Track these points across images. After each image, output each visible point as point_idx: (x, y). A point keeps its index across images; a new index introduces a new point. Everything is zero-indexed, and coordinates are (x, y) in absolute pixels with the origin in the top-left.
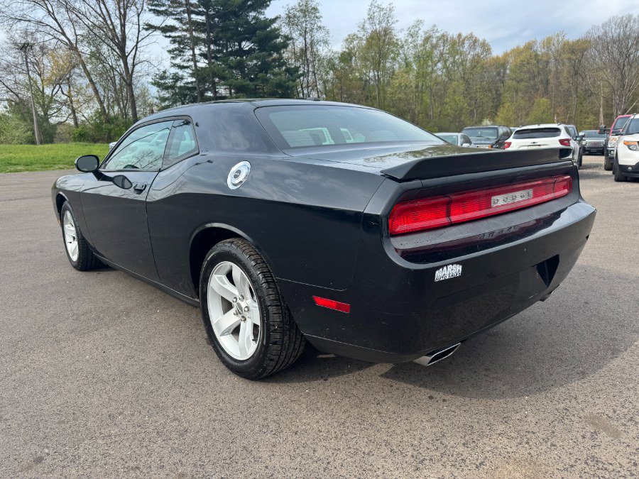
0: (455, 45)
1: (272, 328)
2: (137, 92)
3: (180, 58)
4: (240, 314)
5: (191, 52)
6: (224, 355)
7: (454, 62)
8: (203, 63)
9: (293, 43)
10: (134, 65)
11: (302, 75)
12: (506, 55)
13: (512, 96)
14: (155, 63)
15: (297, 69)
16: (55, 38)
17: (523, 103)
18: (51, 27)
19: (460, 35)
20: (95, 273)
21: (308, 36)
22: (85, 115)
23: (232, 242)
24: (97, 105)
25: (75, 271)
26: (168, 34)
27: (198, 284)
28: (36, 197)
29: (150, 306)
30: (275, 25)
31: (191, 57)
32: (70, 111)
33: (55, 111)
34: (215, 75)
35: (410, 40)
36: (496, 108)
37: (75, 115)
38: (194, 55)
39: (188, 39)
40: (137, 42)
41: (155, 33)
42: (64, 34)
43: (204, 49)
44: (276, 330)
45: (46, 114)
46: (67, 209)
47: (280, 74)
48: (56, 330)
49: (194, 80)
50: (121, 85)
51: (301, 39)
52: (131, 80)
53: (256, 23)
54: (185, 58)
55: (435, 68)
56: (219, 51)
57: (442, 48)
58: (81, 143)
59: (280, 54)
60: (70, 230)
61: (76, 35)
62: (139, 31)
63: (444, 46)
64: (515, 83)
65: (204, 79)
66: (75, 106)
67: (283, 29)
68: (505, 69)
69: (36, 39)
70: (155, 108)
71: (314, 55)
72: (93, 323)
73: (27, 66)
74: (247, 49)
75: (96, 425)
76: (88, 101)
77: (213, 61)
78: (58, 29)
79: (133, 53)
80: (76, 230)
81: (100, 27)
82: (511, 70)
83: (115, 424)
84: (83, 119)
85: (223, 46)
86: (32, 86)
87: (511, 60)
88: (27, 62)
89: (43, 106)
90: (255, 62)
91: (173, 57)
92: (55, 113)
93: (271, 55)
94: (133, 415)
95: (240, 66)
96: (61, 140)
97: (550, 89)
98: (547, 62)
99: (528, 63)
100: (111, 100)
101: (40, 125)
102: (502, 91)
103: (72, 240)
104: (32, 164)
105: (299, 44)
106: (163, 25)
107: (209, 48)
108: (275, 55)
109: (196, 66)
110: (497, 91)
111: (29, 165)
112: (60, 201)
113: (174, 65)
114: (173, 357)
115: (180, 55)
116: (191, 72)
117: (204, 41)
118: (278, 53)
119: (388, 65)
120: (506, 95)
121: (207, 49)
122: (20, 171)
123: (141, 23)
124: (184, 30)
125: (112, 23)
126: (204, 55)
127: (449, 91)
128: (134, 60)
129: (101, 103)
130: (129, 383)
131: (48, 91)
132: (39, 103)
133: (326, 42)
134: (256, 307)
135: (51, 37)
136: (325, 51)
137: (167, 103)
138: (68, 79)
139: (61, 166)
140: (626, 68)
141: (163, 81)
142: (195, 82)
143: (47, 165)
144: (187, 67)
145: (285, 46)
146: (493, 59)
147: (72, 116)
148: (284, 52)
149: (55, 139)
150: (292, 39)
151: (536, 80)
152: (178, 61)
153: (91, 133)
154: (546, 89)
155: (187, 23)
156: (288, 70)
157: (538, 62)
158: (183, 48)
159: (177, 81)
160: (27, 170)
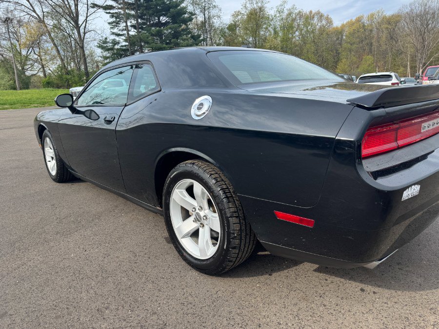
0: (308, 18)
1: (232, 236)
2: (87, 52)
3: (117, 28)
4: (199, 221)
5: (125, 24)
6: (185, 254)
7: (307, 30)
8: (133, 32)
9: (196, 17)
10: (85, 33)
11: (202, 40)
12: (343, 26)
13: (347, 55)
14: (99, 32)
15: (199, 36)
16: (28, 14)
17: (355, 59)
18: (25, 6)
19: (311, 12)
20: (70, 184)
21: (207, 12)
22: (51, 69)
23: (193, 164)
24: (59, 62)
25: (54, 183)
26: (108, 11)
27: (162, 197)
28: (20, 127)
29: (116, 211)
30: (183, 5)
31: (124, 28)
32: (40, 66)
33: (29, 66)
34: (141, 40)
35: (278, 15)
36: (336, 62)
37: (44, 69)
38: (127, 26)
39: (123, 15)
40: (87, 17)
41: (99, 10)
42: (34, 11)
43: (134, 22)
44: (235, 237)
45: (23, 69)
46: (47, 136)
47: (187, 40)
48: (45, 232)
49: (127, 44)
50: (76, 47)
51: (202, 15)
52: (83, 44)
53: (170, 3)
54: (120, 28)
55: (294, 35)
56: (144, 24)
57: (299, 21)
58: (49, 89)
59: (187, 26)
60: (50, 152)
61: (43, 12)
62: (88, 9)
63: (300, 19)
64: (349, 45)
65: (134, 43)
66: (44, 63)
67: (189, 8)
68: (342, 36)
69: (14, 15)
70: (100, 64)
71: (211, 26)
72: (74, 226)
73: (9, 35)
74: (164, 22)
75: (88, 320)
76: (53, 59)
77: (140, 30)
78: (31, 8)
79: (84, 25)
80: (55, 152)
81: (60, 6)
82: (346, 36)
83: (104, 319)
84: (50, 72)
85: (147, 20)
86: (13, 48)
87: (347, 29)
88: (9, 32)
89: (21, 63)
90: (170, 31)
91: (112, 28)
92: (29, 68)
93: (181, 26)
94: (117, 309)
95: (159, 34)
96: (35, 87)
97: (373, 50)
98: (371, 31)
99: (358, 32)
100: (69, 59)
101: (19, 77)
102: (340, 50)
103: (51, 159)
104: (14, 104)
105: (200, 18)
106: (104, 5)
107: (137, 21)
108: (183, 26)
109: (128, 34)
110: (337, 50)
111: (13, 105)
112: (41, 130)
113: (113, 33)
114: (142, 254)
115: (117, 26)
116: (124, 38)
117: (133, 16)
118: (186, 24)
119: (262, 33)
120: (343, 54)
121: (136, 22)
122: (7, 109)
123: (89, 3)
124: (119, 8)
125: (69, 3)
126: (134, 26)
127: (304, 51)
128: (85, 29)
129: (62, 60)
130: (109, 279)
131: (24, 52)
132: (18, 61)
133: (219, 17)
134: (216, 217)
135: (25, 14)
136: (218, 23)
137: (108, 60)
138: (38, 43)
139: (36, 105)
140: (426, 35)
141: (105, 45)
142: (128, 45)
143: (25, 104)
144: (122, 35)
145: (190, 19)
146: (334, 28)
147: (42, 70)
148: (189, 24)
149: (30, 86)
150: (195, 14)
151: (364, 43)
152: (115, 30)
153: (55, 82)
154: (371, 49)
155: (122, 3)
156: (193, 37)
157: (365, 30)
158: (119, 21)
159: (115, 44)
160: (12, 108)
